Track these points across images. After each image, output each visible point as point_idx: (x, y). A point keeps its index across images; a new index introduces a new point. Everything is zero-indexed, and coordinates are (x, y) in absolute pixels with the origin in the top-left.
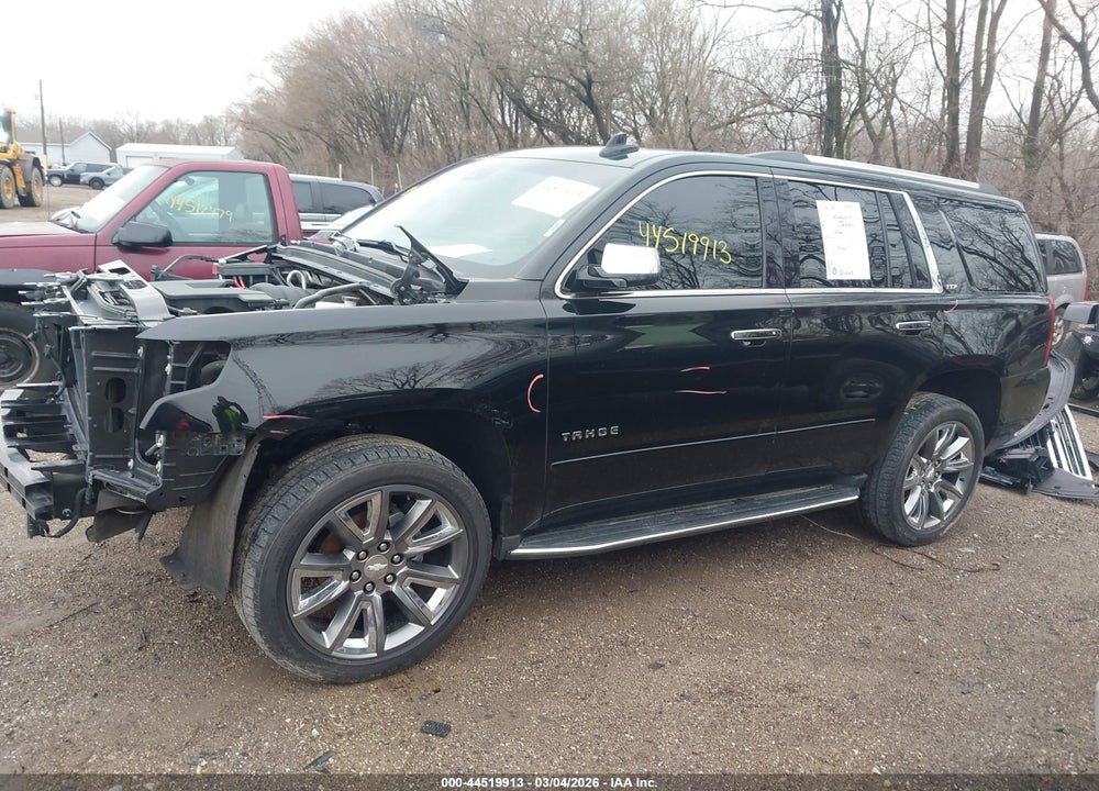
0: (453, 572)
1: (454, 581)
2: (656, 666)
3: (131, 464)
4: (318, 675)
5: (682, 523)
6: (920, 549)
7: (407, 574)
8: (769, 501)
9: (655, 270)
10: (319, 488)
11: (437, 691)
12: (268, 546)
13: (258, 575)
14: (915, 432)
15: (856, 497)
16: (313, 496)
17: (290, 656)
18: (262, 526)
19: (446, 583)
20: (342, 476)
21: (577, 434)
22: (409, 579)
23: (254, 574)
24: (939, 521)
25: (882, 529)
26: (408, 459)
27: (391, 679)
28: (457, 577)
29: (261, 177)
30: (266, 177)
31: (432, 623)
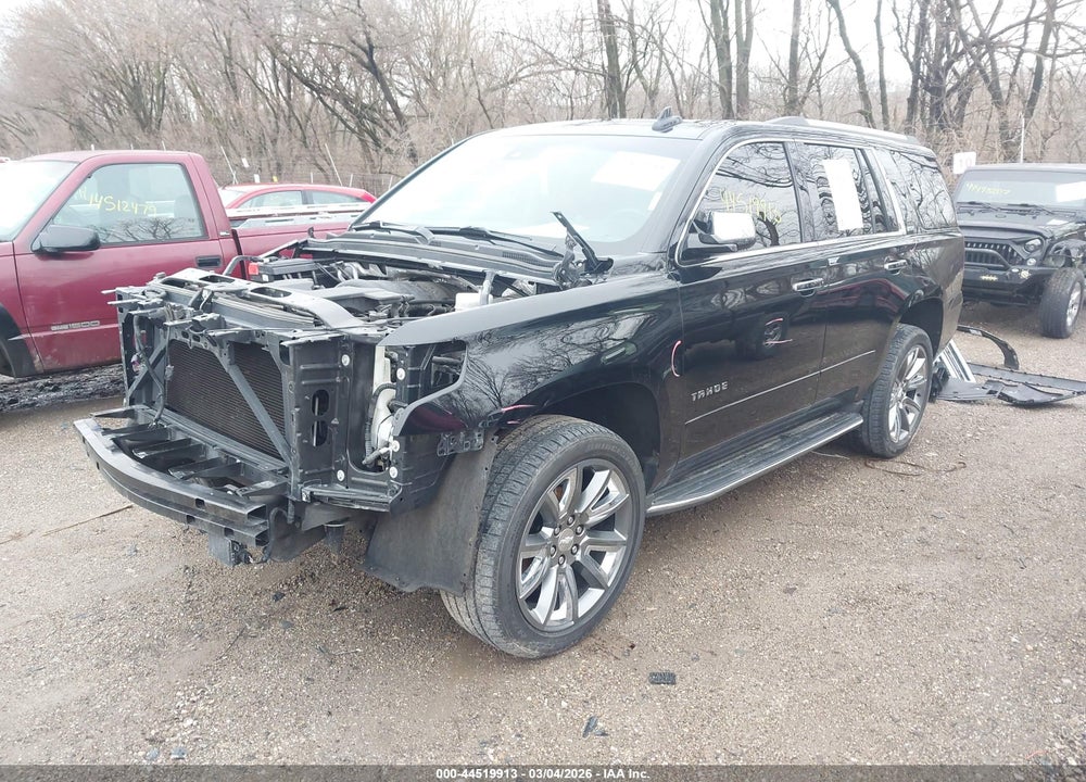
0: (619, 535)
1: (623, 543)
2: (789, 591)
3: (341, 475)
4: (536, 652)
5: (759, 463)
6: (898, 459)
7: (588, 543)
8: (805, 434)
9: (751, 234)
10: (538, 472)
11: (632, 647)
12: (504, 532)
13: (496, 564)
14: (897, 358)
15: (862, 421)
16: (535, 480)
17: (517, 637)
18: (491, 516)
19: (615, 544)
20: (553, 458)
21: (701, 393)
22: (589, 548)
23: (493, 563)
24: (907, 433)
25: (873, 446)
26: (595, 435)
27: (585, 644)
28: (625, 539)
29: (177, 168)
30: (183, 166)
31: (609, 585)
